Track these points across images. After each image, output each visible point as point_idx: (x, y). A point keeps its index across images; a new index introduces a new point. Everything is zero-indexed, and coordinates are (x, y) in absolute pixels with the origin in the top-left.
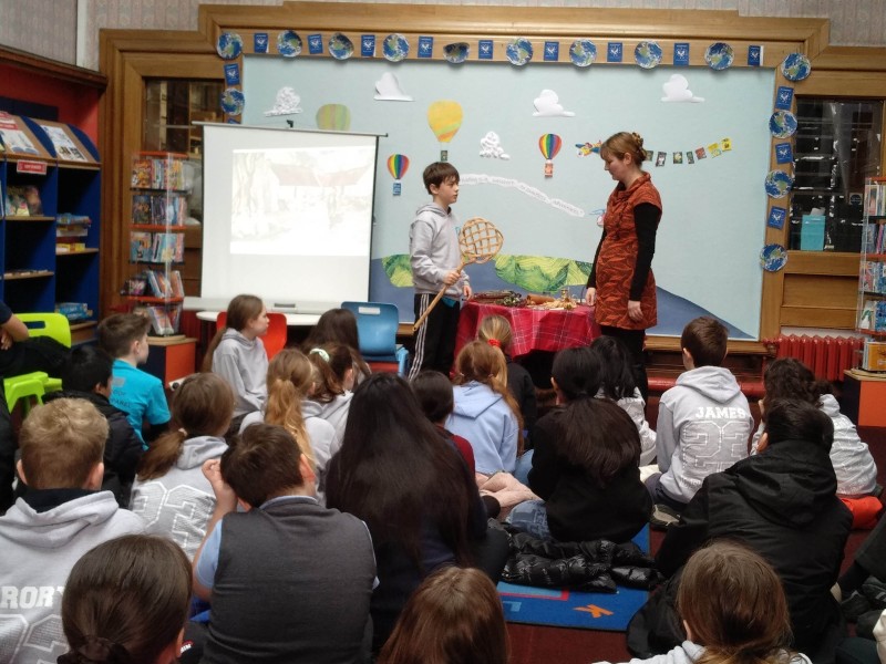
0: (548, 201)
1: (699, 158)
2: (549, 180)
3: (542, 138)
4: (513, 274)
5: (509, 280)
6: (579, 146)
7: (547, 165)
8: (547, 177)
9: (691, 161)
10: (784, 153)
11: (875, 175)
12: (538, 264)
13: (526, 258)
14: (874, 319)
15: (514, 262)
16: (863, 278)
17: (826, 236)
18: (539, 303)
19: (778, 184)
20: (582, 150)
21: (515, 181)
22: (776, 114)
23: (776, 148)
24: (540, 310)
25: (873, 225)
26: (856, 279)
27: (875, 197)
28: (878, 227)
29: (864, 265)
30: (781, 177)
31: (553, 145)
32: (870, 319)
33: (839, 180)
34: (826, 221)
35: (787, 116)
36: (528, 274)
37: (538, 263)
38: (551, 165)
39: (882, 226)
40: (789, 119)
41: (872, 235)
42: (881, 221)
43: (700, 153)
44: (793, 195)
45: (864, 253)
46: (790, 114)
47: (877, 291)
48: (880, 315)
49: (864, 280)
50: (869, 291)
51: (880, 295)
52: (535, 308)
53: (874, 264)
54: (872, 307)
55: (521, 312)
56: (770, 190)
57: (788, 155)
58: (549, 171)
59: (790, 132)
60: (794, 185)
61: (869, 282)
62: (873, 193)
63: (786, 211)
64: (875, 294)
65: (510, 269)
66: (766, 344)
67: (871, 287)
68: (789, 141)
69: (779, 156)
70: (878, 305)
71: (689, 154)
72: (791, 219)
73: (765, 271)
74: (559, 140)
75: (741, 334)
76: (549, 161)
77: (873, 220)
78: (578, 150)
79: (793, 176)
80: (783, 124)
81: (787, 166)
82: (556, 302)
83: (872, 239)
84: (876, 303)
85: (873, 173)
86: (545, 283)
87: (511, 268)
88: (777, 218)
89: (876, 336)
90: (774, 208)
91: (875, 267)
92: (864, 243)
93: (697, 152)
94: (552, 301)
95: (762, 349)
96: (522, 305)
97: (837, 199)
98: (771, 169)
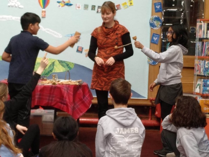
0: (44, 29)
1: (118, 9)
2: (44, 19)
6: (59, 2)
7: (43, 12)
8: (43, 17)
10: (158, 7)
11: (202, 18)
12: (39, 62)
14: (202, 88)
16: (196, 68)
19: (155, 23)
20: (60, 4)
23: (155, 5)
24: (39, 85)
25: (201, 43)
26: (193, 68)
27: (201, 29)
28: (203, 43)
29: (196, 62)
30: (157, 19)
31: (45, 1)
32: (200, 88)
33: (185, 21)
38: (45, 12)
39: (205, 43)
41: (200, 47)
42: (205, 40)
43: (118, 7)
44: (163, 28)
45: (196, 56)
47: (203, 75)
49: (197, 69)
50: (199, 74)
51: (204, 76)
53: (201, 61)
54: (200, 82)
56: (152, 25)
57: (160, 8)
60: (163, 23)
61: (199, 70)
62: (201, 27)
63: (160, 35)
64: (202, 76)
66: (151, 101)
67: (200, 72)
68: (161, 1)
69: (156, 9)
70: (203, 81)
72: (162, 39)
73: (150, 65)
75: (139, 96)
76: (44, 10)
77: (201, 40)
78: (58, 4)
79: (163, 19)
81: (160, 13)
82: (48, 81)
83: (200, 49)
84: (202, 80)
85: (201, 17)
88: (155, 39)
89: (203, 96)
90: (154, 34)
91: (202, 63)
92: (197, 51)
95: (149, 103)
98: (152, 15)
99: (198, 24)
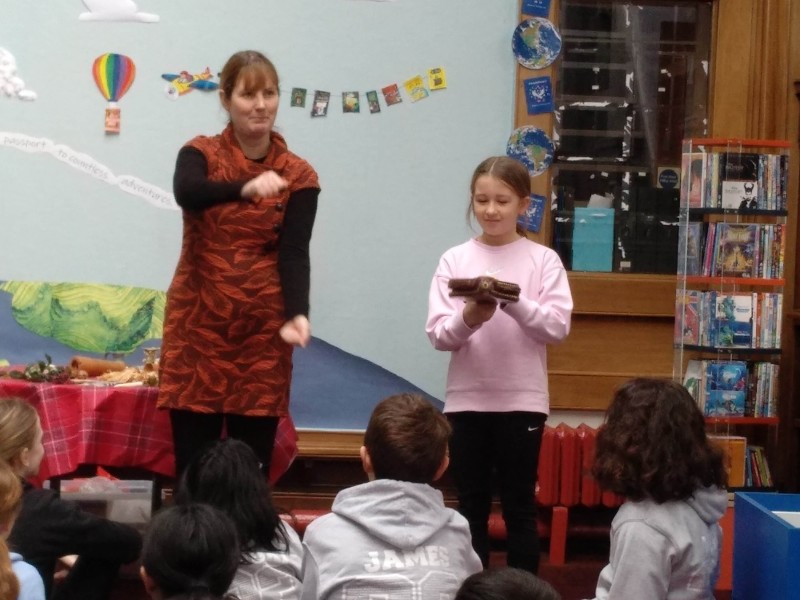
0: (113, 179)
1: (390, 102)
2: (114, 140)
3: (97, 62)
4: (46, 318)
5: (40, 331)
6: (168, 78)
7: (108, 112)
8: (109, 134)
9: (376, 109)
10: (539, 94)
11: (701, 135)
12: (94, 300)
13: (70, 287)
14: (704, 393)
15: (48, 298)
16: (682, 320)
17: (615, 246)
18: (94, 373)
19: (529, 152)
20: (174, 84)
21: (49, 142)
22: (524, 24)
23: (526, 86)
24: (95, 388)
25: (698, 225)
26: (670, 321)
27: (700, 175)
28: (705, 228)
29: (683, 297)
30: (536, 139)
31: (119, 74)
33: (639, 145)
34: (616, 218)
35: (542, 29)
36: (77, 318)
37: (95, 297)
38: (117, 112)
39: (712, 228)
40: (547, 34)
41: (695, 242)
42: (713, 217)
43: (391, 94)
44: (556, 170)
45: (682, 274)
46: (549, 24)
47: (707, 344)
48: (714, 387)
49: (684, 324)
50: (692, 342)
51: (712, 350)
52: (87, 382)
53: (700, 294)
54: (697, 373)
55: (60, 392)
57: (547, 98)
58: (112, 121)
59: (549, 57)
60: (557, 153)
61: (692, 327)
62: (696, 167)
63: (546, 199)
64: (704, 349)
65: (40, 308)
67: (696, 335)
68: (548, 73)
69: (530, 100)
70: (709, 369)
71: (371, 95)
72: (555, 214)
74: (130, 65)
76: (113, 105)
77: (698, 215)
78: (167, 85)
79: (556, 137)
80: (536, 43)
81: (545, 118)
82: (129, 372)
83: (695, 251)
84: (705, 364)
85: (696, 132)
86: (110, 336)
87: (44, 308)
91: (703, 300)
92: (683, 258)
93: (385, 91)
94: (120, 369)
96: (61, 377)
97: (635, 178)
98: (517, 124)
99: (688, 156)
